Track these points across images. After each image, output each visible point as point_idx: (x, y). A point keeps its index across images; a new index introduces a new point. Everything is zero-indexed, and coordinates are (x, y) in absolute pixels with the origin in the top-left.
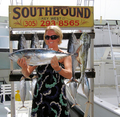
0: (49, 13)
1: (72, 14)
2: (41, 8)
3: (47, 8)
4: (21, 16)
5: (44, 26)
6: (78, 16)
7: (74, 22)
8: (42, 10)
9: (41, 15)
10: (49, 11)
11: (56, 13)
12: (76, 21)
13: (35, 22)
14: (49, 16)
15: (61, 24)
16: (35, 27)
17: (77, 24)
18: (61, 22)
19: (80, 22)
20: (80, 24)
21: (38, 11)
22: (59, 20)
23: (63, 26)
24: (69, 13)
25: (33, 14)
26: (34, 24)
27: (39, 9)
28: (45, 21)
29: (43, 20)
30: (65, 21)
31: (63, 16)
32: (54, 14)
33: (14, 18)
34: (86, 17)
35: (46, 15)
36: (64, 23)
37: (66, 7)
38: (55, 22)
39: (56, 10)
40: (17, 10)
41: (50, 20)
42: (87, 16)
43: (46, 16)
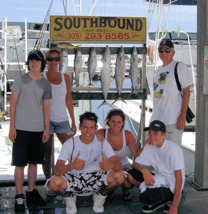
0: (94, 25)
1: (121, 25)
2: (85, 19)
3: (93, 19)
4: (64, 27)
5: (89, 39)
6: (127, 28)
7: (124, 35)
8: (87, 20)
9: (85, 26)
10: (94, 22)
11: (103, 25)
12: (125, 34)
13: (79, 35)
14: (94, 28)
15: (108, 37)
16: (78, 39)
17: (127, 37)
18: (108, 35)
19: (130, 35)
20: (130, 38)
21: (82, 22)
22: (106, 32)
23: (111, 39)
24: (117, 25)
25: (77, 25)
26: (77, 37)
27: (83, 20)
28: (90, 33)
29: (87, 32)
30: (113, 34)
31: (110, 28)
32: (101, 26)
33: (55, 29)
34: (137, 30)
35: (92, 26)
36: (111, 36)
37: (114, 18)
38: (101, 35)
39: (103, 21)
40: (59, 21)
41: (96, 33)
42: (139, 28)
43: (91, 28)
